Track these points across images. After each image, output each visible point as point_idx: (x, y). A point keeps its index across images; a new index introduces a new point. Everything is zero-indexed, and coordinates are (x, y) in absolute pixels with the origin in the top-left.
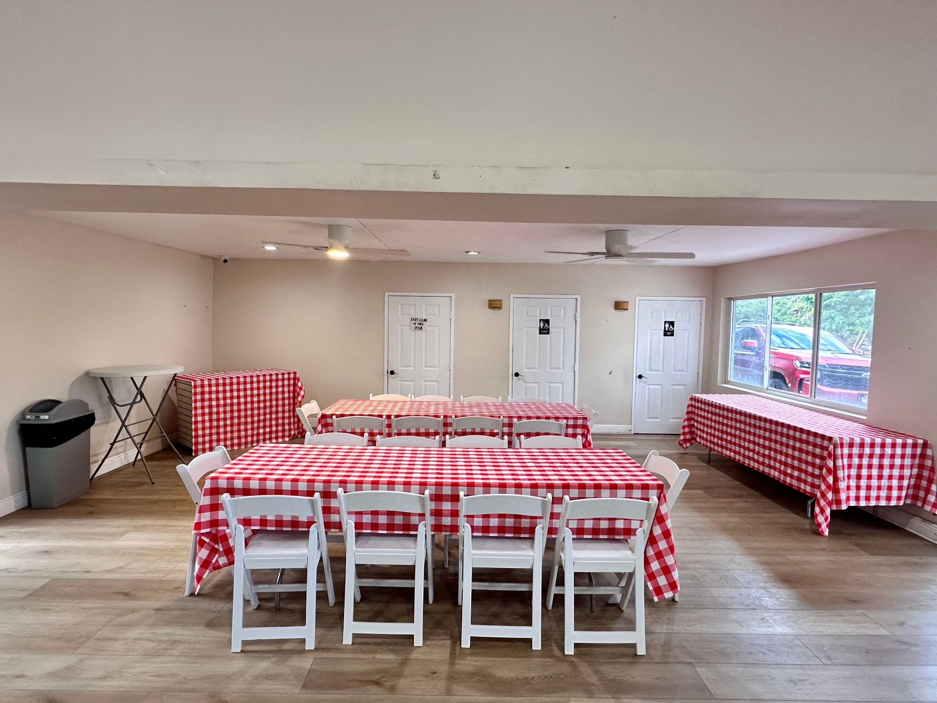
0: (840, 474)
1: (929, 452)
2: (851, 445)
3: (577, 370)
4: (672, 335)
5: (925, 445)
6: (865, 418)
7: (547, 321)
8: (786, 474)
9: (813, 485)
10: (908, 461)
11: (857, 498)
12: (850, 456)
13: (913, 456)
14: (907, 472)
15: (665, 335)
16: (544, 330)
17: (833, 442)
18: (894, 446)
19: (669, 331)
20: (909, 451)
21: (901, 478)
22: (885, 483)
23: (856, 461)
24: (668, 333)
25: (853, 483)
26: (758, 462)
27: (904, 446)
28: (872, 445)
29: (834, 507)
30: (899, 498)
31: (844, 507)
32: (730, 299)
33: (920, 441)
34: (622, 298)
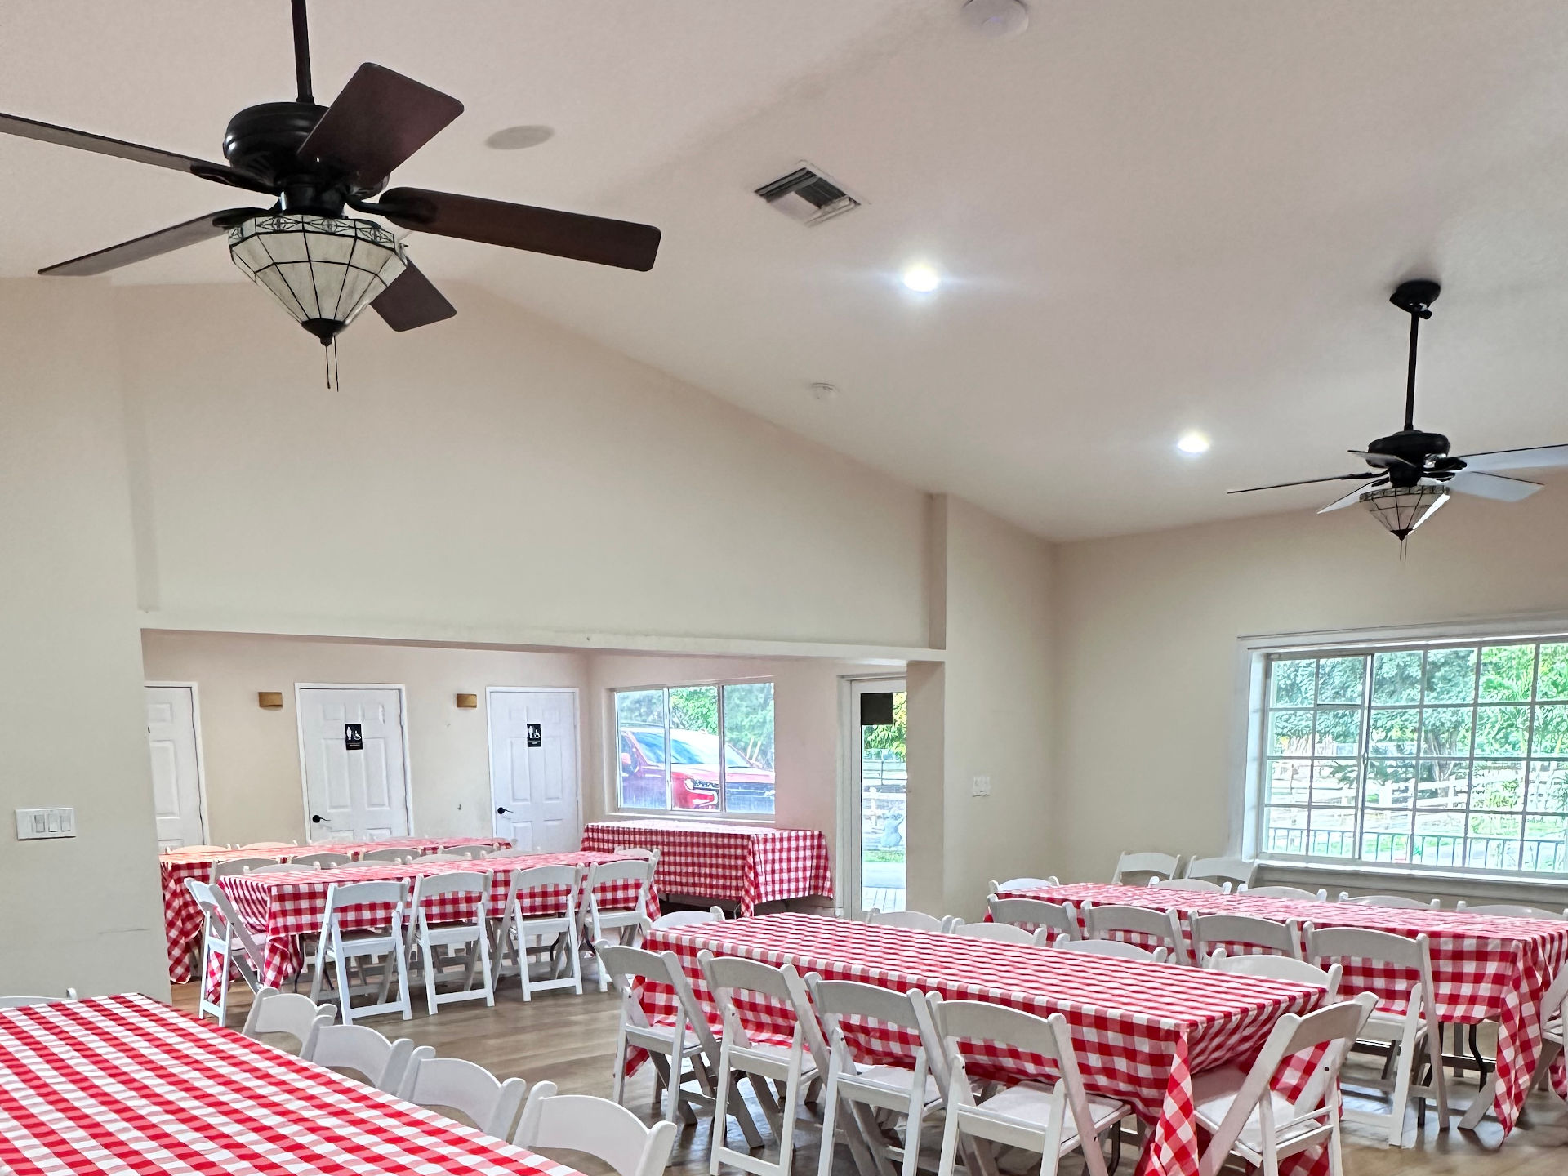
0: (759, 869)
1: (823, 842)
2: (765, 841)
3: (410, 806)
4: (539, 745)
5: (820, 835)
6: (774, 822)
7: (357, 728)
8: (711, 886)
9: (737, 888)
10: (808, 853)
11: (773, 893)
12: (765, 852)
13: (812, 847)
14: (808, 863)
15: (530, 745)
16: (354, 744)
17: (752, 839)
18: (797, 838)
19: (533, 739)
20: (808, 843)
21: (805, 869)
22: (793, 875)
23: (770, 856)
24: (534, 742)
25: (769, 878)
26: (681, 884)
27: (805, 838)
28: (781, 840)
29: (757, 902)
30: (804, 889)
31: (764, 901)
32: (612, 690)
33: (816, 833)
34: (466, 690)
